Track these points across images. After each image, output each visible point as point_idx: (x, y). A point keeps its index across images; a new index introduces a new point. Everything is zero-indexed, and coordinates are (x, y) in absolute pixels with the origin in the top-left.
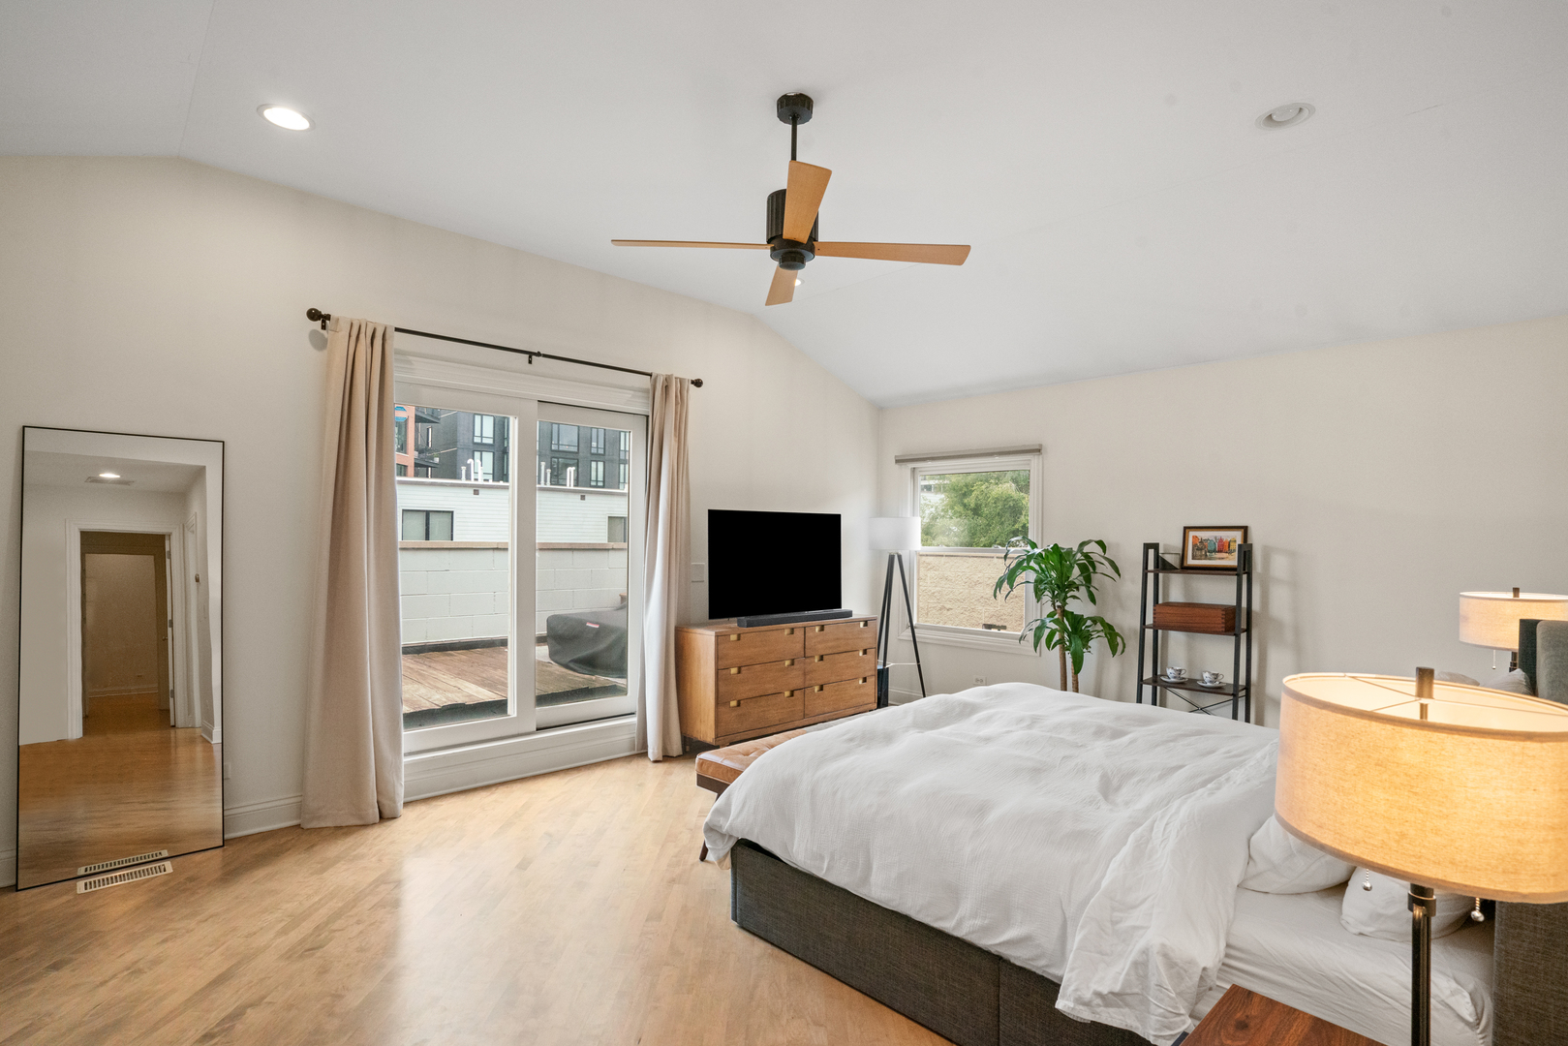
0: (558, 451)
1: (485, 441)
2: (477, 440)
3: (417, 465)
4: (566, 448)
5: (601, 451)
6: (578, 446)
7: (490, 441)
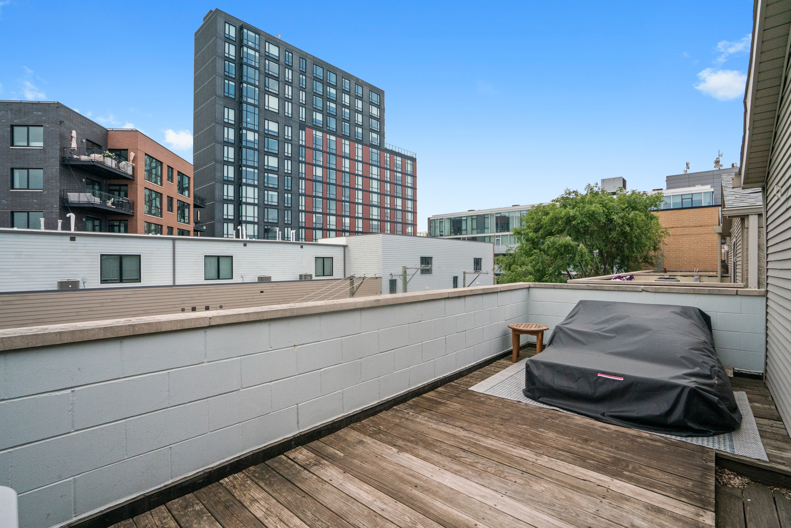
0: (268, 222)
1: (229, 217)
2: (225, 217)
3: (195, 231)
4: (271, 221)
5: (290, 222)
6: (278, 220)
7: (232, 218)
